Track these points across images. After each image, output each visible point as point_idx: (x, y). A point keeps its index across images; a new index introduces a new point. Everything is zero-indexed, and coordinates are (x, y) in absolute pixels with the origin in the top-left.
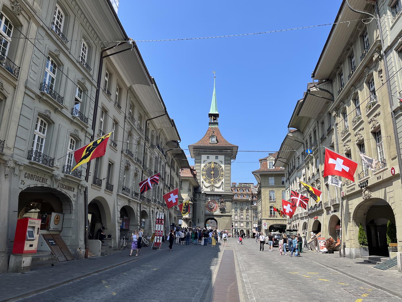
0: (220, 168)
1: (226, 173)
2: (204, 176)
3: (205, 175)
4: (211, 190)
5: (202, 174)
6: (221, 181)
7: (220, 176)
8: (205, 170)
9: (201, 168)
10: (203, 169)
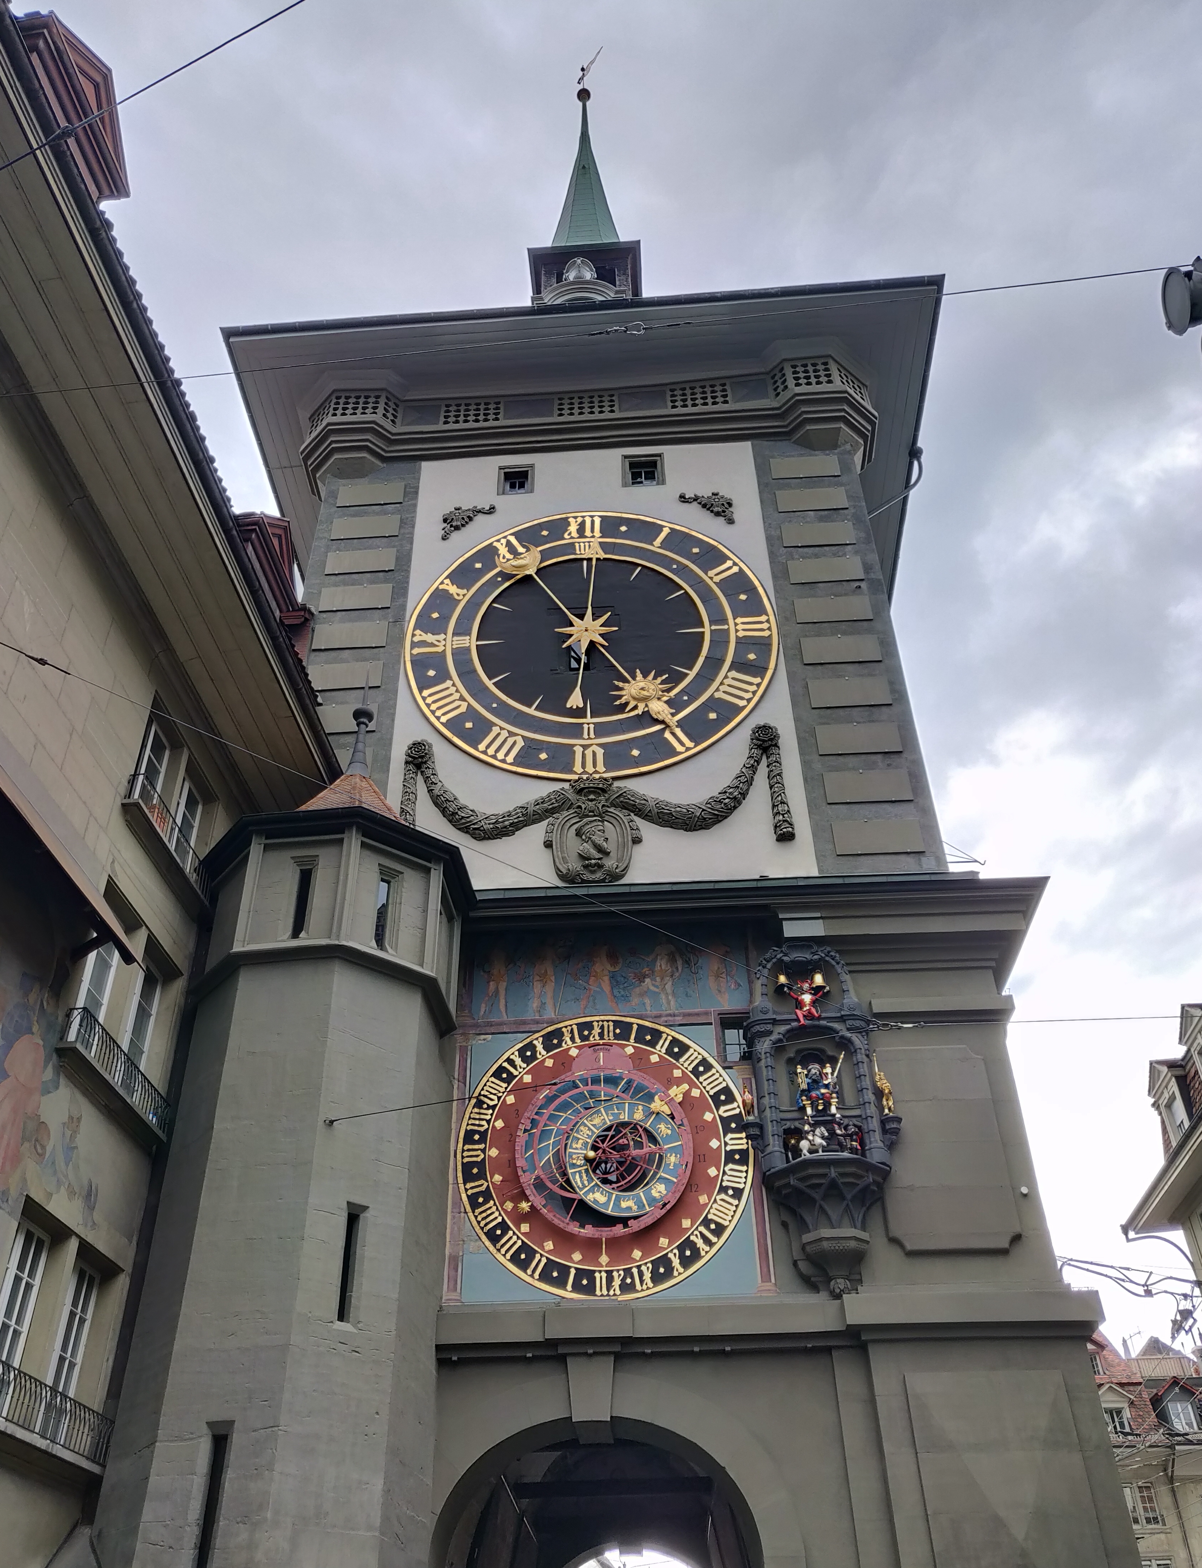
0: (713, 577)
1: (817, 626)
2: (454, 686)
3: (466, 674)
4: (575, 865)
5: (420, 664)
6: (744, 736)
7: (714, 664)
8: (473, 604)
9: (401, 591)
10: (440, 600)
